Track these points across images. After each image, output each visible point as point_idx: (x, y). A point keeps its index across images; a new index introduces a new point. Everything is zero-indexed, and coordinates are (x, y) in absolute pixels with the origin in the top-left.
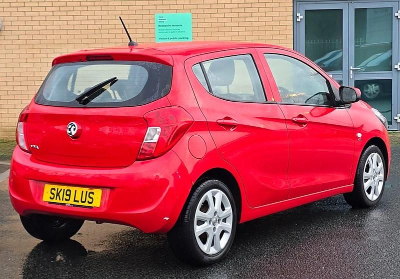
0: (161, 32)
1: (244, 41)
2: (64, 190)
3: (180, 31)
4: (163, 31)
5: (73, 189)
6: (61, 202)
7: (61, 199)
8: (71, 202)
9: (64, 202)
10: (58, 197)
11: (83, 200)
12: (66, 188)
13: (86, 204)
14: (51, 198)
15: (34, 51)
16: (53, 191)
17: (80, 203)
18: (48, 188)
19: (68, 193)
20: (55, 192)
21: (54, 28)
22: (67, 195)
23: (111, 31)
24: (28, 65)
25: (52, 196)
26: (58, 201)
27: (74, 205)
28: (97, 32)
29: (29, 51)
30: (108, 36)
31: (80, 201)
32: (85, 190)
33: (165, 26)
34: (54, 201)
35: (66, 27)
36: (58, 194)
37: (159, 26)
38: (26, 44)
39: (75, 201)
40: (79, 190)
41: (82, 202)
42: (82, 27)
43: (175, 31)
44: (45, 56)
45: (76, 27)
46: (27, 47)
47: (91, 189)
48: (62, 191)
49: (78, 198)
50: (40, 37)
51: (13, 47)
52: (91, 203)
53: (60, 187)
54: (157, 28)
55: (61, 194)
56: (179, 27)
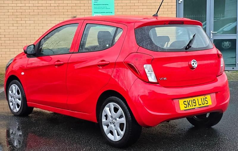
0: (95, 9)
1: (146, 15)
2: (191, 100)
3: (107, 8)
4: (97, 8)
5: (196, 98)
6: (192, 107)
7: (192, 106)
8: (198, 106)
9: (194, 107)
10: (189, 105)
11: (203, 103)
12: (192, 99)
13: (205, 105)
14: (185, 107)
15: (18, 19)
16: (185, 103)
17: (202, 105)
18: (181, 101)
19: (194, 101)
20: (186, 103)
21: (30, 5)
22: (194, 103)
23: (65, 8)
24: (14, 28)
25: (186, 106)
26: (190, 108)
27: (200, 107)
28: (56, 8)
29: (15, 19)
30: (63, 11)
31: (202, 104)
32: (202, 97)
33: (98, 5)
34: (188, 108)
35: (37, 5)
36: (189, 104)
37: (94, 5)
38: (13, 15)
39: (199, 105)
40: (199, 98)
41: (203, 104)
42: (47, 5)
43: (104, 8)
44: (24, 22)
45: (43, 5)
46: (13, 16)
47: (205, 96)
48: (190, 101)
49: (200, 103)
50: (21, 11)
51: (5, 17)
52: (207, 103)
53: (188, 99)
54: (93, 6)
55: (190, 103)
56: (107, 5)
